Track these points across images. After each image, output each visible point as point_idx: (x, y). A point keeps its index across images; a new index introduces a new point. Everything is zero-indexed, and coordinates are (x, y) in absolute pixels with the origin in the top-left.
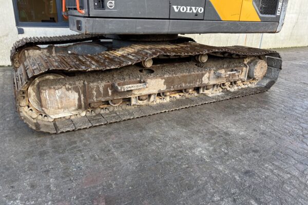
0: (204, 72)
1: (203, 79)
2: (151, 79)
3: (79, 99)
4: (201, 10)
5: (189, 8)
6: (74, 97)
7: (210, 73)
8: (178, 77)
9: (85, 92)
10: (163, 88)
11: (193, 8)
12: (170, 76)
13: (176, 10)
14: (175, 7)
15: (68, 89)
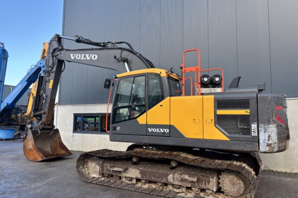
0: (168, 173)
1: (168, 178)
2: (132, 168)
3: (100, 170)
4: (167, 131)
5: (158, 129)
6: (98, 168)
7: (174, 175)
8: (148, 171)
9: (102, 167)
10: (139, 176)
11: (161, 130)
12: (144, 169)
13: (150, 131)
14: (149, 129)
15: (96, 164)
